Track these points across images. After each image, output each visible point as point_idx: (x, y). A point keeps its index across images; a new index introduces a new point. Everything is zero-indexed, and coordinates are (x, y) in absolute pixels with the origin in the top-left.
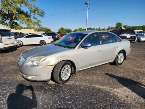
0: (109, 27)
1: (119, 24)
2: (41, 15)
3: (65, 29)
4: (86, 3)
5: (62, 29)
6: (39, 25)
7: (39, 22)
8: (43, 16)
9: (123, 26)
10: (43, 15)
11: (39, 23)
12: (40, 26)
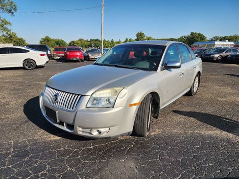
0: (127, 39)
1: (140, 36)
2: (10, 11)
5: (47, 39)
6: (5, 29)
7: (5, 24)
8: (12, 13)
9: (145, 38)
10: (13, 11)
11: (5, 26)
12: (9, 33)
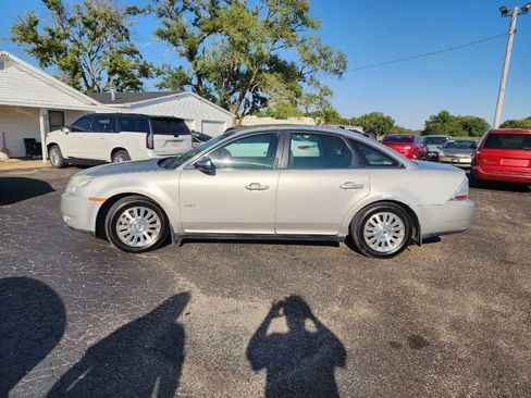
3: (457, 119)
4: (505, 12)
5: (443, 119)
7: (326, 94)
8: (341, 74)
10: (341, 70)
